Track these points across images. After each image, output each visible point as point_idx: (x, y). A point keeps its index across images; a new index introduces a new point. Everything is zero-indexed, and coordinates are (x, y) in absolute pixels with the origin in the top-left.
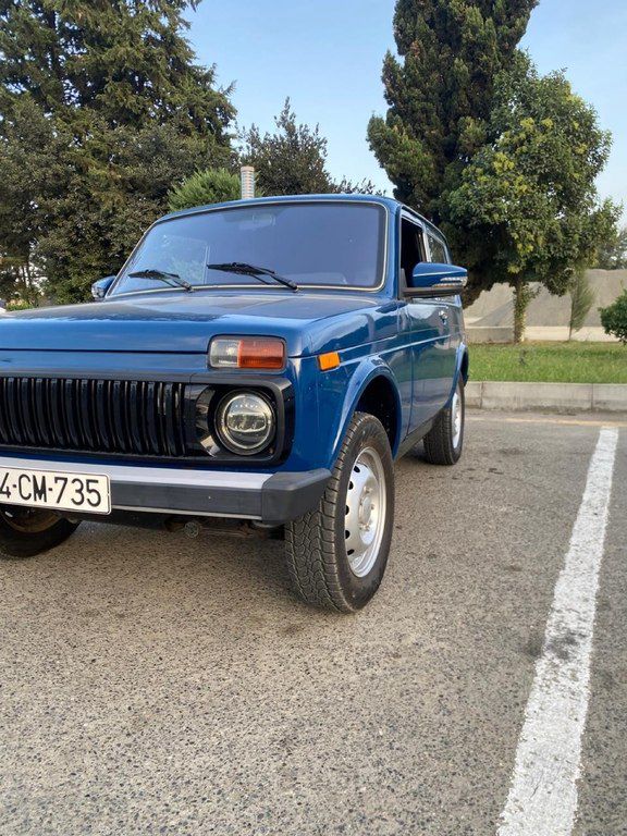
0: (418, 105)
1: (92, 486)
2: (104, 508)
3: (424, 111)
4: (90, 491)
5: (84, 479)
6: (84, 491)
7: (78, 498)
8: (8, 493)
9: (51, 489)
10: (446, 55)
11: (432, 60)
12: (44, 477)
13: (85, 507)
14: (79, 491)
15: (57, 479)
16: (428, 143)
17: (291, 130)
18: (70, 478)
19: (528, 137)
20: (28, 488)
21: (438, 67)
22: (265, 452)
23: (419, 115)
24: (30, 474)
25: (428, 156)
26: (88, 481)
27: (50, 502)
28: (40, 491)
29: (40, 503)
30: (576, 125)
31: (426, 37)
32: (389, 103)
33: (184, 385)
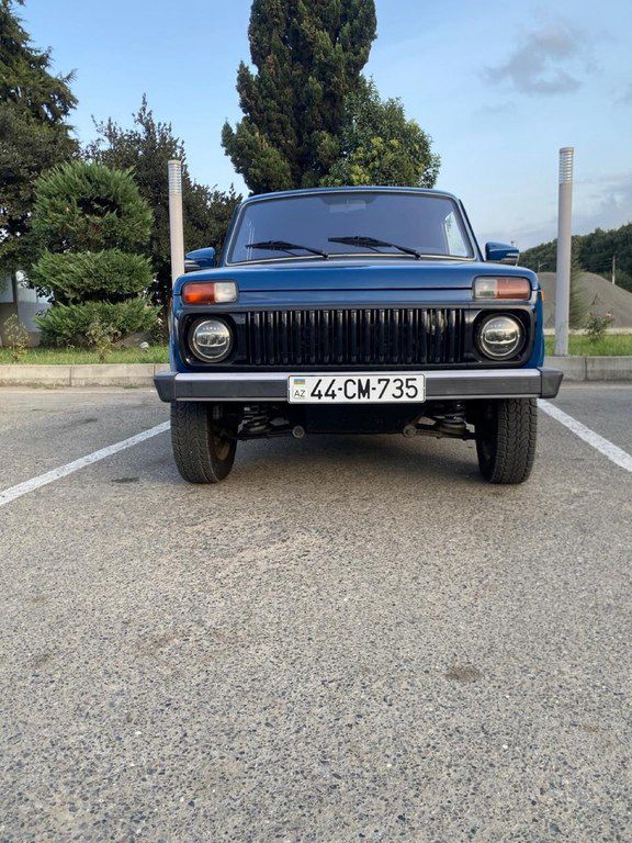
0: (274, 116)
1: (410, 383)
2: (420, 398)
3: (280, 121)
4: (408, 387)
5: (404, 379)
6: (404, 388)
7: (398, 393)
8: (333, 395)
9: (374, 389)
10: (298, 72)
11: (286, 74)
12: (368, 380)
13: (405, 399)
14: (400, 388)
15: (380, 381)
16: (284, 152)
17: (149, 127)
18: (392, 378)
19: (379, 153)
20: (353, 389)
21: (292, 83)
22: (515, 358)
23: (274, 125)
24: (356, 379)
25: (285, 164)
26: (407, 380)
27: (374, 398)
28: (364, 391)
29: (364, 400)
30: (417, 147)
31: (280, 52)
32: (245, 112)
33: (463, 310)
